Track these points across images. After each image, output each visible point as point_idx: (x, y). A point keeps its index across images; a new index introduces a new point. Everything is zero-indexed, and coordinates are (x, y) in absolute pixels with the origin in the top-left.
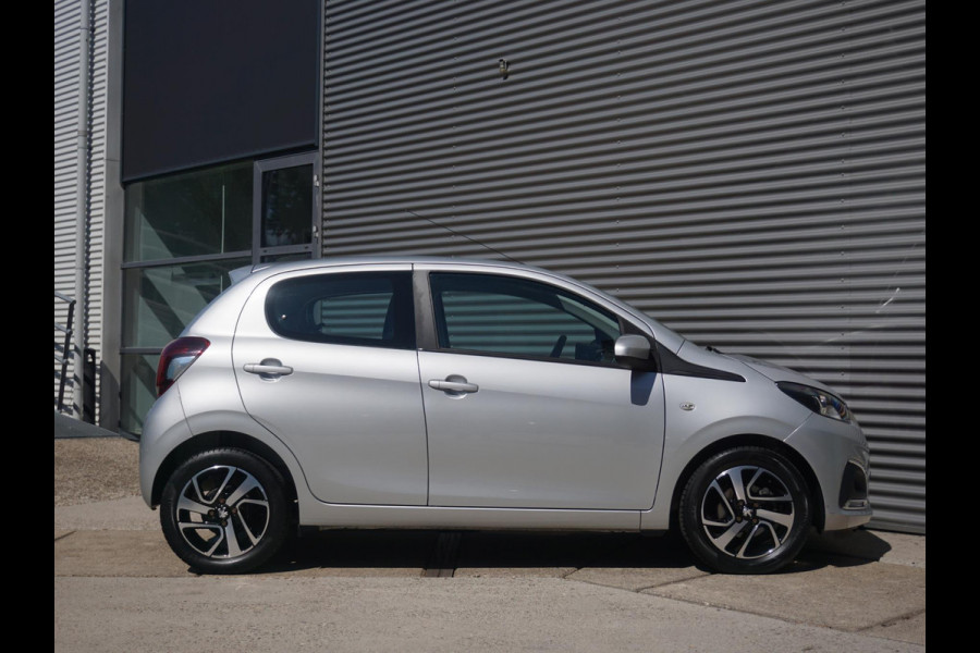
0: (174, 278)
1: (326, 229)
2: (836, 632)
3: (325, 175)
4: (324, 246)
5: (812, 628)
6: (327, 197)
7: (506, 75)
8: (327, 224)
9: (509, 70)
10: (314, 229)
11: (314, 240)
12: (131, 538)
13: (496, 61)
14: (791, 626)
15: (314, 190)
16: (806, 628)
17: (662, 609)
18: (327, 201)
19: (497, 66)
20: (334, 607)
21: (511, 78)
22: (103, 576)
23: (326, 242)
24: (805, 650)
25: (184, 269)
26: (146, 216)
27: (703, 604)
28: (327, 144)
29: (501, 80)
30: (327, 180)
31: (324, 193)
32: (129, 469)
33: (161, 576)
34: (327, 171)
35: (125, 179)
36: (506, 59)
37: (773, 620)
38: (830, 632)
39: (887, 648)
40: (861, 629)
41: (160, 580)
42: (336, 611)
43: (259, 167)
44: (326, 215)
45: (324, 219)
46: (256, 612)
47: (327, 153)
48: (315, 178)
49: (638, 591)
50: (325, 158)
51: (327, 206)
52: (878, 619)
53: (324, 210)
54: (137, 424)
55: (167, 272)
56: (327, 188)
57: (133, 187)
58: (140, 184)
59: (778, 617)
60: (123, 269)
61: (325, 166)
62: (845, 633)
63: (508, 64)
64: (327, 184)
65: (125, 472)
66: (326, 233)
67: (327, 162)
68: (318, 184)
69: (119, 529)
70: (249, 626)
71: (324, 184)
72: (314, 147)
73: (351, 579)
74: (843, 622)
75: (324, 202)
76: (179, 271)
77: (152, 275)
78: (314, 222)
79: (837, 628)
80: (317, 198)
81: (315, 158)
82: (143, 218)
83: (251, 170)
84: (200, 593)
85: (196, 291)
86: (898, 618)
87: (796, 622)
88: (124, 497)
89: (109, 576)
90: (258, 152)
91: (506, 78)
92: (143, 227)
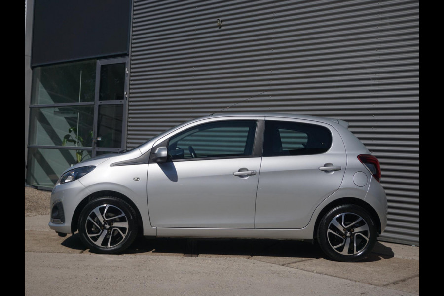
0: (55, 113)
1: (131, 93)
2: (374, 286)
3: (131, 68)
4: (129, 101)
5: (363, 284)
6: (132, 78)
7: (220, 27)
8: (131, 91)
9: (222, 24)
10: (125, 93)
11: (125, 98)
12: (45, 235)
13: (216, 20)
14: (354, 283)
15: (126, 75)
16: (361, 284)
17: (295, 274)
18: (132, 81)
19: (216, 22)
20: (148, 268)
21: (223, 28)
22: (37, 252)
23: (131, 99)
24: (361, 293)
25: (59, 109)
26: (42, 83)
27: (313, 272)
28: (133, 54)
29: (217, 29)
30: (132, 70)
31: (131, 76)
32: (36, 202)
33: (64, 253)
34: (132, 66)
35: (33, 65)
36: (220, 19)
37: (345, 280)
38: (371, 286)
39: (397, 293)
40: (384, 285)
41: (64, 254)
42: (150, 271)
43: (99, 63)
44: (131, 87)
45: (130, 89)
46: (113, 270)
47: (133, 58)
48: (127, 69)
49: (283, 265)
50: (132, 60)
51: (132, 83)
52: (391, 281)
53: (130, 85)
54: (34, 181)
55: (52, 110)
56: (132, 74)
57: (36, 69)
58: (40, 68)
59: (347, 279)
60: (30, 108)
61: (131, 64)
62: (378, 287)
63: (222, 21)
64: (132, 72)
65: (34, 204)
66: (131, 95)
67: (133, 62)
68: (128, 72)
69: (38, 230)
70: (112, 276)
71: (131, 72)
72: (126, 55)
73: (152, 256)
74: (376, 282)
75: (131, 81)
76: (57, 110)
77: (44, 111)
78: (125, 90)
79: (374, 285)
80: (127, 79)
81: (127, 60)
82: (40, 84)
83: (95, 63)
84: (84, 261)
85: (64, 119)
86: (400, 281)
87: (355, 281)
88: (36, 215)
89: (40, 252)
90: (99, 56)
91: (220, 28)
92: (40, 89)
